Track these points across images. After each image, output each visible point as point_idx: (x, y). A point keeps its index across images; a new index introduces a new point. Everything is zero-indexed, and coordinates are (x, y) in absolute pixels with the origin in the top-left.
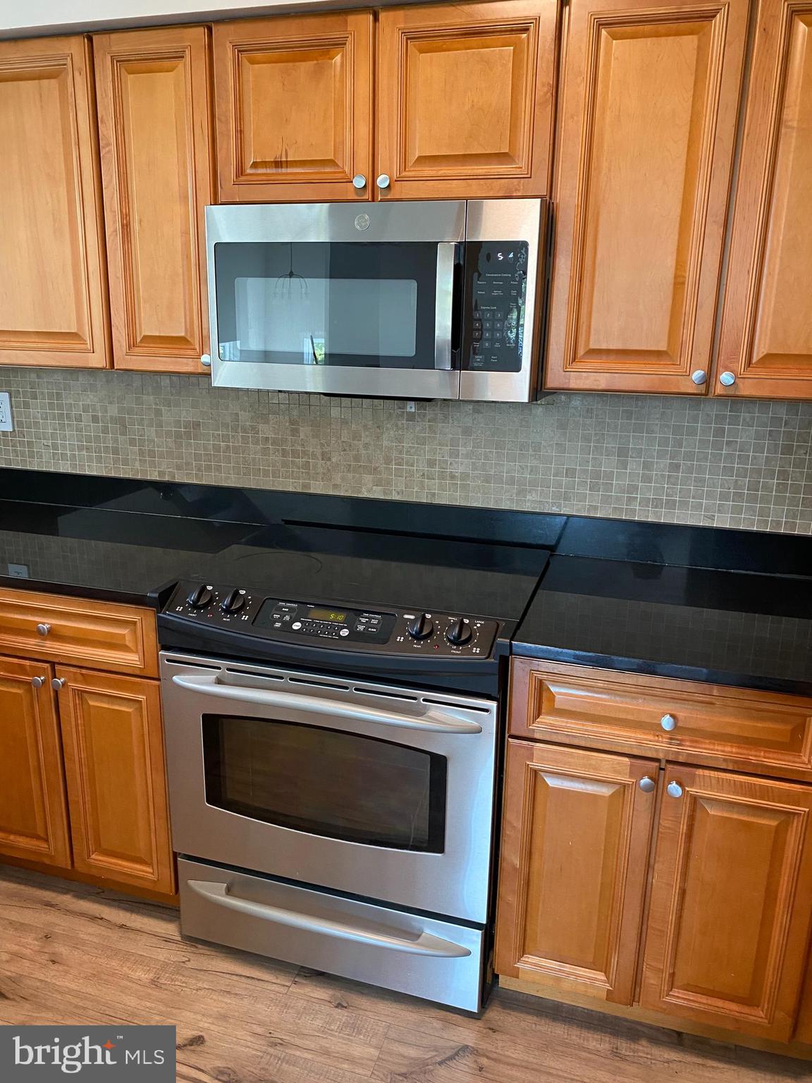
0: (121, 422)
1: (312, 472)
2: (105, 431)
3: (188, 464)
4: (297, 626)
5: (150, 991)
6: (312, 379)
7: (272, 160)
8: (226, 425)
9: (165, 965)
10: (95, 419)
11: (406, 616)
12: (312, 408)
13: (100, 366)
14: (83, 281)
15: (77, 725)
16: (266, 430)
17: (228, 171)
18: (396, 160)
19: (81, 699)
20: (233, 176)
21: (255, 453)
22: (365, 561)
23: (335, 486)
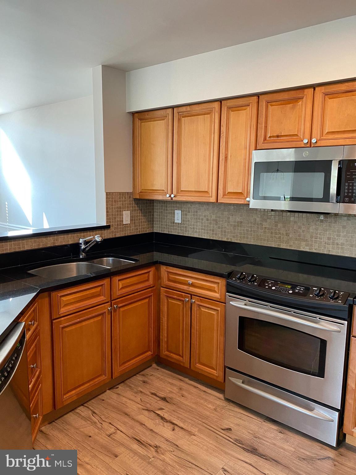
0: (216, 221)
1: (282, 240)
2: (210, 223)
3: (237, 236)
4: (273, 288)
5: (213, 411)
6: (284, 205)
7: (276, 135)
8: (251, 223)
9: (219, 406)
10: (207, 220)
11: (314, 288)
12: (283, 217)
13: (214, 202)
14: (211, 174)
15: (197, 317)
16: (265, 225)
17: (261, 139)
18: (319, 133)
19: (199, 308)
20: (262, 141)
21: (261, 232)
22: (300, 275)
23: (290, 246)
